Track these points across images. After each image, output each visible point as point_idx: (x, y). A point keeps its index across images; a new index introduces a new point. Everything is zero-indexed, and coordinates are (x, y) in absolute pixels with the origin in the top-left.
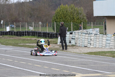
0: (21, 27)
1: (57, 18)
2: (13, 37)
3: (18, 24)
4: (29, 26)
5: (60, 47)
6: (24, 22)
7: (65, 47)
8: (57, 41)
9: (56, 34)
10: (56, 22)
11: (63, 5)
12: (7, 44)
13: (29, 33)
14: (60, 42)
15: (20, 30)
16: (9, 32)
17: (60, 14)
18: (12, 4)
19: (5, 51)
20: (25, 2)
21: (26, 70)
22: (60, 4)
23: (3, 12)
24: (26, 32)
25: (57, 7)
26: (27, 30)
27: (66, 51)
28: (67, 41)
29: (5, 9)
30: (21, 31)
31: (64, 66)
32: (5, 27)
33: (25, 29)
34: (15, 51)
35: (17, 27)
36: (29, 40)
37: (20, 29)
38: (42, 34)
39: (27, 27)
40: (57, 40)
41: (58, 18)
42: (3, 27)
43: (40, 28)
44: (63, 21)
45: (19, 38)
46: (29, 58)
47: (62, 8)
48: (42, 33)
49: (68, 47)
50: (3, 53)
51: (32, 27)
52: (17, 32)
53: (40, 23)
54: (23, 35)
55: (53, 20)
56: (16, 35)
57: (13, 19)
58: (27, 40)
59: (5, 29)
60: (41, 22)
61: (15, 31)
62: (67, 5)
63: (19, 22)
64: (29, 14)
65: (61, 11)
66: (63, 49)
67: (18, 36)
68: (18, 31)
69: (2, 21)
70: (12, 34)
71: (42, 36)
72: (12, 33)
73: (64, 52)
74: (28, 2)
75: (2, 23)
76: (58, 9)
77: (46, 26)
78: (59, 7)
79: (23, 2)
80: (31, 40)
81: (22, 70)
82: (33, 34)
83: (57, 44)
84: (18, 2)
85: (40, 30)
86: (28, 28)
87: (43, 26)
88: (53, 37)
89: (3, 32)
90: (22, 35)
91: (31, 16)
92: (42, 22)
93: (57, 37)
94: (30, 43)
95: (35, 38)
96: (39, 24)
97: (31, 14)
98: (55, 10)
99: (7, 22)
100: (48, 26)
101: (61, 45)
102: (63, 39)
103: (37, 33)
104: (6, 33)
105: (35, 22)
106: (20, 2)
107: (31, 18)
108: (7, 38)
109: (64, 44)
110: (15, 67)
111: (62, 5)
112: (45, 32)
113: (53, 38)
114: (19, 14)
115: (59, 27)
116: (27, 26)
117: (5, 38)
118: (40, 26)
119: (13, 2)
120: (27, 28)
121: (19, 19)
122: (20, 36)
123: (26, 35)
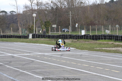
0: (96, 30)
2: (88, 41)
3: (94, 27)
6: (100, 25)
12: (82, 49)
13: (105, 37)
15: (97, 33)
16: (85, 35)
18: (87, 7)
19: (81, 56)
20: (101, 4)
21: (103, 76)
23: (78, 15)
24: (102, 36)
26: (103, 34)
29: (80, 11)
32: (80, 31)
33: (101, 33)
34: (91, 56)
35: (93, 31)
36: (106, 44)
42: (78, 31)
43: (117, 31)
46: (106, 63)
48: (120, 36)
50: (78, 58)
51: (109, 30)
52: (93, 36)
53: (117, 26)
54: (100, 39)
56: (92, 39)
57: (88, 22)
58: (104, 44)
59: (80, 32)
61: (91, 35)
63: (95, 25)
64: (105, 17)
67: (94, 40)
68: (93, 34)
69: (77, 24)
70: (87, 38)
71: (119, 40)
74: (104, 4)
75: (77, 26)
79: (98, 4)
81: (99, 76)
82: (110, 37)
84: (94, 4)
85: (118, 33)
86: (105, 31)
87: (121, 29)
89: (79, 36)
90: (98, 39)
91: (108, 19)
92: (119, 25)
94: (107, 48)
95: (112, 42)
96: (116, 27)
97: (107, 17)
99: (82, 25)
103: (114, 36)
104: (82, 37)
105: (112, 25)
106: (96, 5)
107: (107, 20)
108: (82, 42)
110: (92, 73)
114: (94, 17)
116: (104, 29)
117: (80, 43)
118: (117, 29)
119: (88, 4)
120: (103, 31)
121: (95, 22)
122: (96, 39)
123: (102, 39)
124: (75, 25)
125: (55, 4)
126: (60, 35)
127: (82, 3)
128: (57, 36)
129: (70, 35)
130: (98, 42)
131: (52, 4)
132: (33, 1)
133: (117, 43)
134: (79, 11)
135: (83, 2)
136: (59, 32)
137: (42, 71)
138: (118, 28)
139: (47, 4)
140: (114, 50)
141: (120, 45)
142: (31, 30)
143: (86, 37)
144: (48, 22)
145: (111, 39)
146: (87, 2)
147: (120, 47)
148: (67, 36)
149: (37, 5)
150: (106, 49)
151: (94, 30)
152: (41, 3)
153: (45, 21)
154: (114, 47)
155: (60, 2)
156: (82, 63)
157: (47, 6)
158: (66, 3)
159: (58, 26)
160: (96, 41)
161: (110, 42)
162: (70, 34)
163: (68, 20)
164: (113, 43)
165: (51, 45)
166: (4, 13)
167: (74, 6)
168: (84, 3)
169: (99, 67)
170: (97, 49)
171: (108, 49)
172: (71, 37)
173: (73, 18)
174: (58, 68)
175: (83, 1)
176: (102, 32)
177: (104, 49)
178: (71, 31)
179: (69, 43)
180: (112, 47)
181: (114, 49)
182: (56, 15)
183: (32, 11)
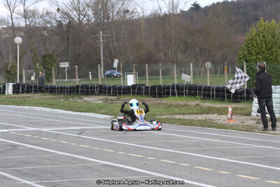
0: (161, 75)
1: (250, 53)
2: (142, 100)
3: (155, 67)
4: (180, 72)
5: (258, 123)
6: (170, 63)
7: (270, 124)
8: (251, 107)
9: (248, 92)
10: (247, 62)
11: (265, 21)
13: (181, 90)
14: (258, 112)
15: (161, 81)
16: (134, 87)
17: (257, 43)
18: (139, 20)
20: (171, 14)
22: (257, 19)
23: (118, 40)
24: (173, 88)
25: (249, 26)
26: (176, 83)
27: (272, 132)
28: (274, 109)
29: (123, 31)
30: (161, 84)
31: (268, 169)
32: (124, 76)
33: (172, 80)
35: (152, 75)
36: (182, 106)
37: (159, 79)
38: (213, 91)
39: (175, 74)
40: (250, 105)
41: (253, 52)
43: (208, 76)
44: (265, 61)
45: (157, 102)
46: (183, 151)
47: (261, 29)
48: (213, 88)
49: (278, 124)
50: (119, 139)
51: (189, 74)
52: (153, 88)
53: (209, 65)
54: (168, 94)
55: (241, 58)
56: (151, 95)
57: (143, 55)
58: (178, 106)
59: (124, 79)
60: (209, 63)
61: (147, 85)
62: (273, 21)
63: (156, 62)
64: (181, 44)
65: (259, 35)
66: (266, 127)
67: (156, 97)
68: (154, 85)
69: (116, 61)
70: (139, 93)
71: (213, 96)
72: (140, 89)
73: (269, 135)
74: (178, 15)
75: (115, 65)
76: (253, 31)
77: (222, 73)
78: (255, 25)
79: (165, 14)
80: (185, 105)
82: (192, 91)
83: (250, 115)
84: (155, 15)
85: (209, 81)
87: (216, 73)
88: (241, 98)
89: (120, 88)
90: (164, 94)
91: (186, 48)
92: (213, 63)
93: (250, 99)
94: (184, 114)
95: (197, 102)
96: (205, 67)
97: (185, 43)
98: (244, 32)
99: (128, 62)
100: (228, 73)
101: (260, 117)
102: (264, 103)
103: (200, 87)
104: (128, 91)
105: (195, 63)
106: (159, 15)
107: (185, 52)
109: (268, 116)
110: (150, 173)
111: (262, 21)
112: (221, 85)
113: (240, 102)
114: (156, 45)
115: (255, 74)
116: (177, 73)
118: (208, 72)
119: (141, 15)
120: (176, 76)
121: (157, 56)
122: (160, 96)
123: (173, 94)
124: (113, 62)
125: (67, 14)
126: (78, 87)
127: (128, 11)
128: (70, 88)
129: (101, 87)
130: (165, 101)
131: (58, 16)
132: (15, 7)
133: (208, 104)
134: (120, 30)
135: (131, 10)
136: (75, 78)
137: (35, 169)
138: (210, 69)
139: (47, 13)
140: (200, 121)
141: (213, 108)
142: (10, 75)
143: (136, 90)
144: (51, 56)
145: (194, 95)
146: (139, 10)
147: (214, 113)
148: (92, 87)
149: (25, 17)
150: (181, 117)
151: (154, 74)
152: (34, 13)
153: (44, 53)
154: (201, 114)
155: (77, 9)
156: (127, 149)
157: (47, 18)
158: (90, 13)
159: (72, 65)
160: (160, 99)
161: (193, 102)
162: (100, 82)
163: (97, 50)
164: (198, 105)
165: (56, 108)
167: (108, 18)
168: (131, 13)
169: (166, 158)
170: (162, 117)
171: (187, 117)
172: (103, 90)
173: (106, 46)
174: (73, 161)
175: (129, 9)
176: (174, 78)
177: (177, 117)
178: (102, 76)
179: (98, 104)
180: (197, 114)
181: (200, 117)
182: (68, 39)
183: (13, 31)
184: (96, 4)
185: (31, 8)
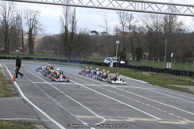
69: (172, 54)
75: (172, 56)
119: (187, 33)
125: (150, 28)
127: (181, 30)
131: (147, 29)
132: (125, 24)
134: (176, 39)
135: (183, 29)
136: (152, 60)
139: (141, 28)
146: (186, 30)
149: (130, 29)
152: (135, 27)
153: (137, 47)
155: (156, 27)
157: (141, 30)
158: (162, 29)
163: (164, 47)
166: (94, 34)
167: (171, 32)
168: (183, 31)
173: (168, 46)
178: (165, 61)
182: (151, 41)
183: (123, 35)
184: (166, 25)
185: (133, 25)
